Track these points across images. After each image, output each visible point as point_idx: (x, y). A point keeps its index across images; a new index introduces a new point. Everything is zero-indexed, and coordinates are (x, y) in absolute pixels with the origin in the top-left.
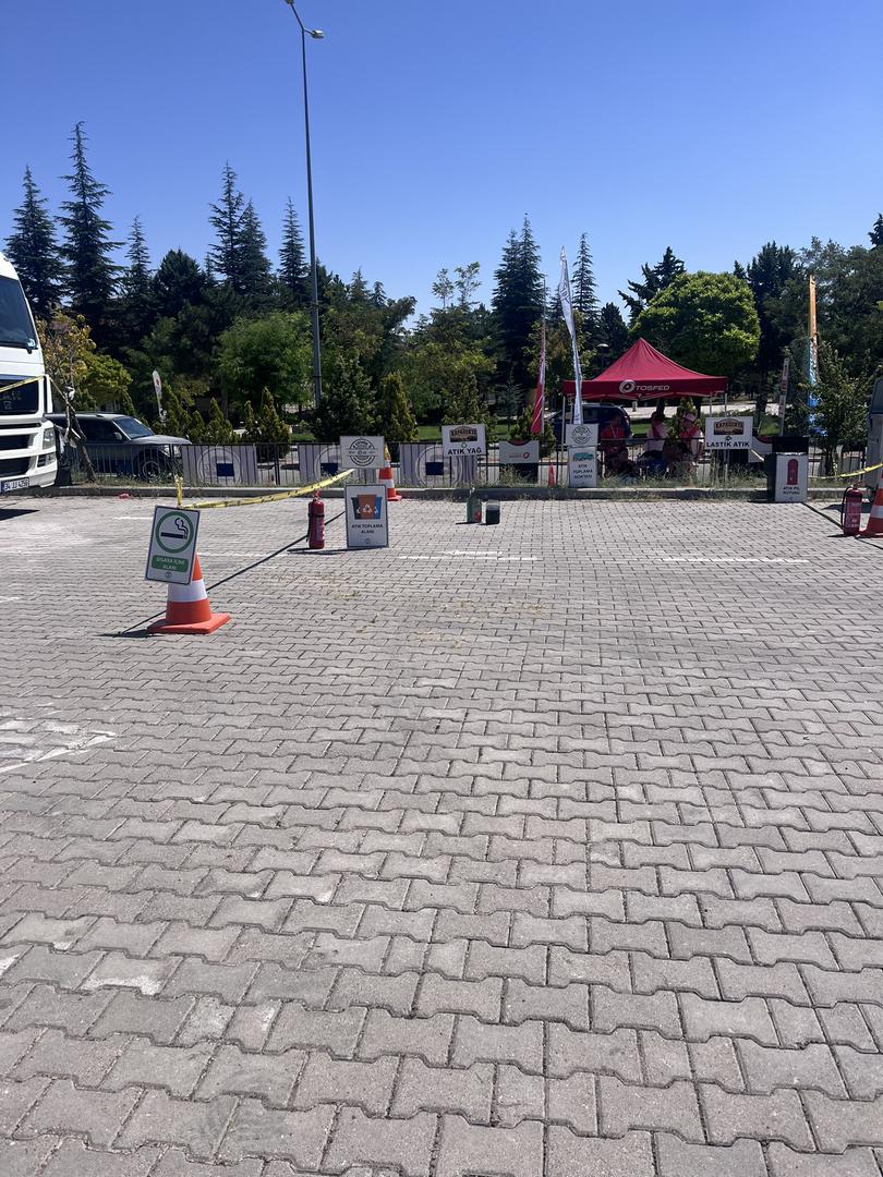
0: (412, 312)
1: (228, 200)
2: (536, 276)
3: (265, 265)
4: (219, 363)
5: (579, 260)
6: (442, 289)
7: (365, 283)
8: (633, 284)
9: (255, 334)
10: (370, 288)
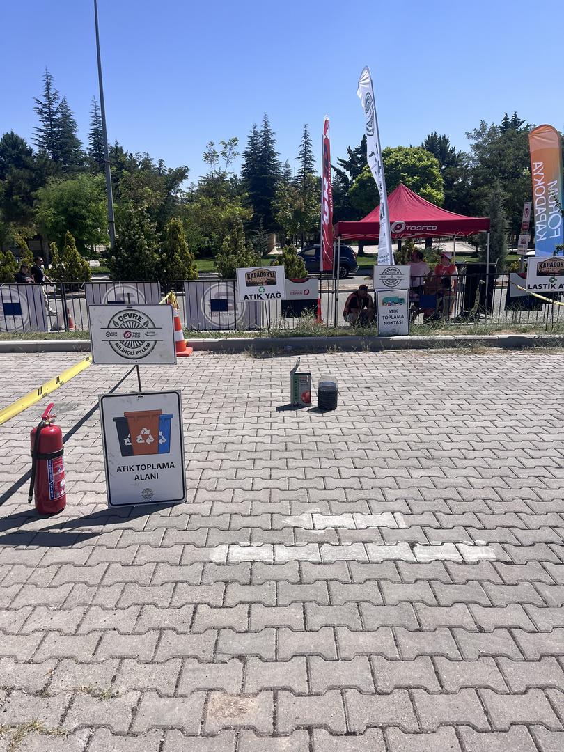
0: (186, 177)
1: (47, 96)
2: (273, 154)
3: (77, 144)
4: (37, 213)
5: (303, 143)
6: (210, 157)
7: (152, 159)
8: (341, 160)
9: (65, 190)
10: (155, 163)
